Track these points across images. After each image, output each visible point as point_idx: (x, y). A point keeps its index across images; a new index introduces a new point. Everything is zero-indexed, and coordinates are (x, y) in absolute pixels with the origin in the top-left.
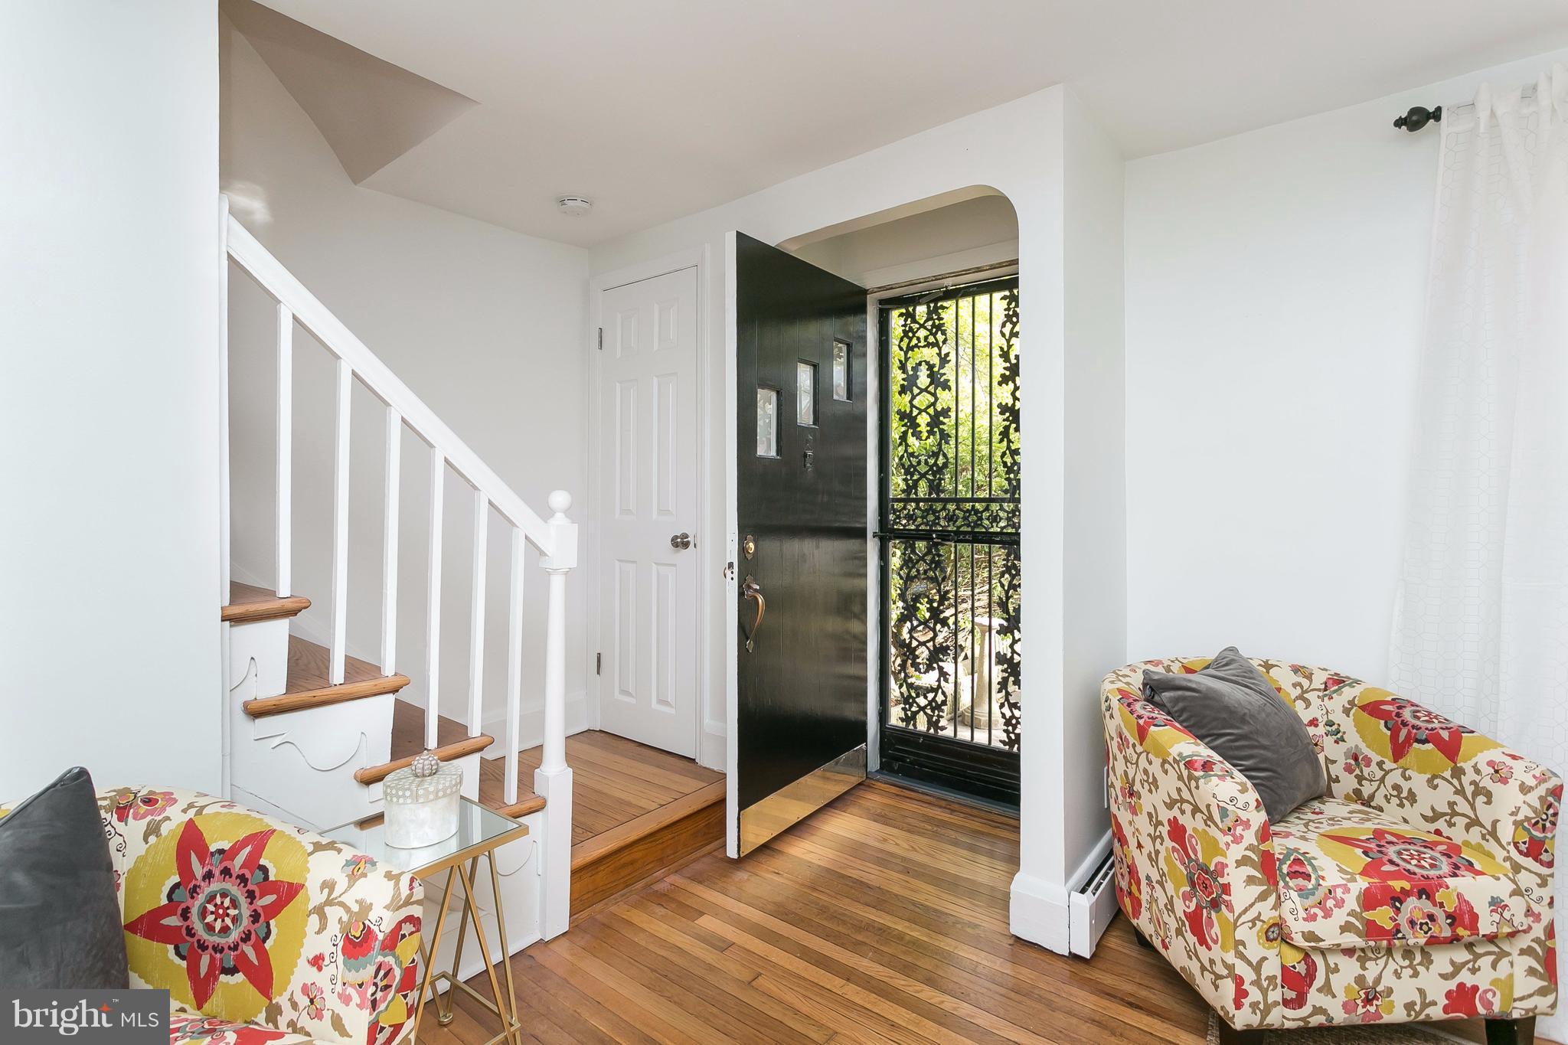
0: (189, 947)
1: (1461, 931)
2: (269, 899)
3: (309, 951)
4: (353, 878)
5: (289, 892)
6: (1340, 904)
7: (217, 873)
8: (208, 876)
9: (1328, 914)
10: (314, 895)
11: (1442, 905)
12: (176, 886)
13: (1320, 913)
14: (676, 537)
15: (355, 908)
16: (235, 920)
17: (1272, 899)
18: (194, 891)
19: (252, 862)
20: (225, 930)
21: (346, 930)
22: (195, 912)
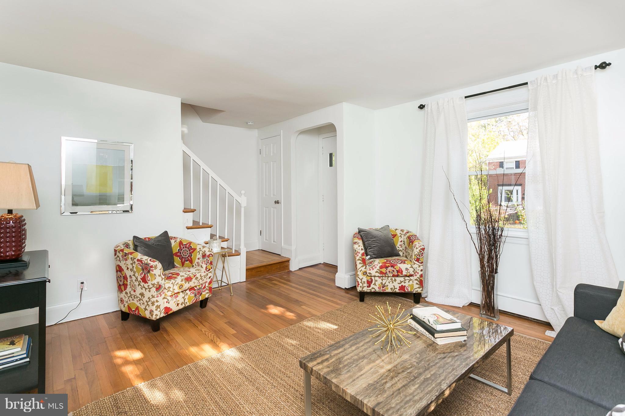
0: (181, 258)
1: (399, 274)
2: (192, 251)
3: (197, 257)
4: (203, 248)
5: (195, 249)
6: (376, 268)
7: (185, 247)
8: (183, 248)
9: (373, 269)
10: (198, 250)
11: (396, 269)
12: (179, 249)
13: (372, 269)
14: (276, 201)
15: (204, 251)
16: (187, 254)
17: (364, 267)
18: (181, 250)
19: (189, 245)
20: (186, 255)
21: (202, 254)
22: (182, 253)
